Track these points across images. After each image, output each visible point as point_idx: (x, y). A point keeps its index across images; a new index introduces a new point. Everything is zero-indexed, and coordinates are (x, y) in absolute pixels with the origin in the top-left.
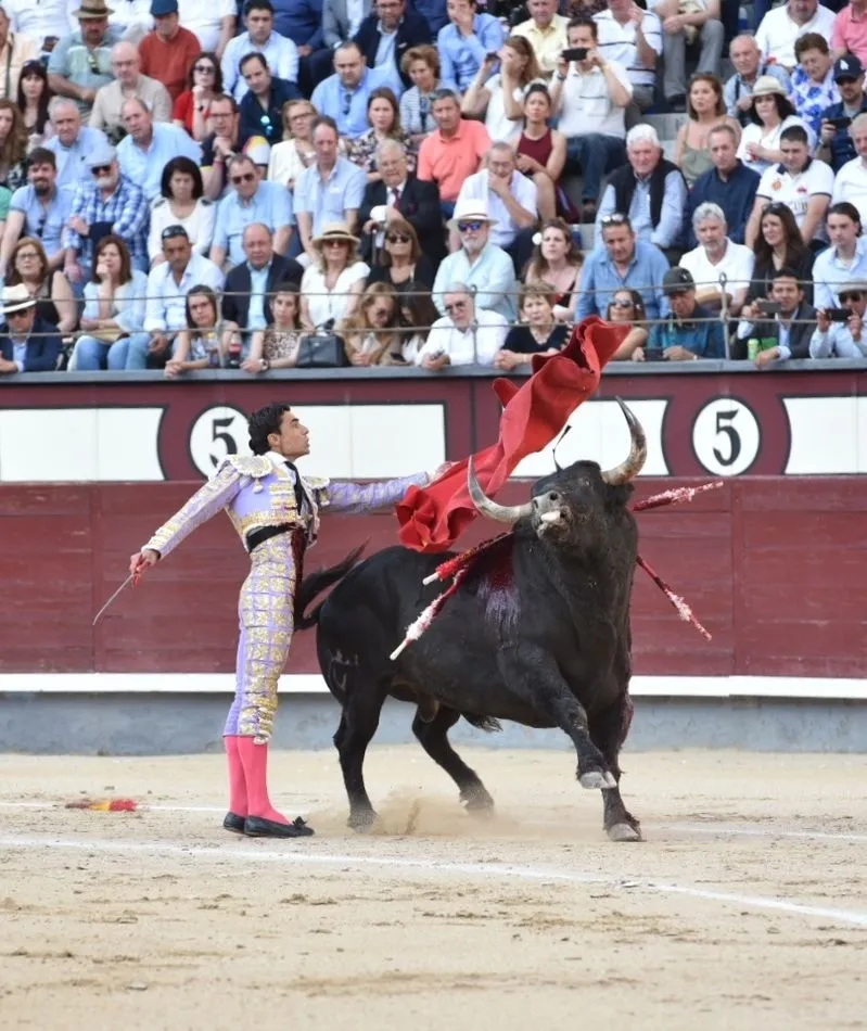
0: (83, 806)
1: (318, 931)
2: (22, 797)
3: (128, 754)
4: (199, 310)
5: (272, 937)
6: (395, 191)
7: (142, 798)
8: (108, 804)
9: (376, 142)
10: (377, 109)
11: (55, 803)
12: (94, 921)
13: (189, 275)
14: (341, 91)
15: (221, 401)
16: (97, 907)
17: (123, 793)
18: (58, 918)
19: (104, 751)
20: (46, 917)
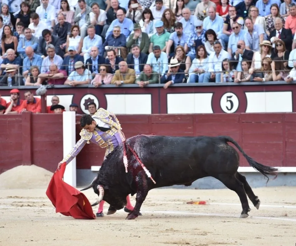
0: (191, 203)
1: (258, 238)
2: (174, 200)
3: (203, 189)
4: (226, 66)
5: (244, 239)
6: (279, 32)
7: (207, 201)
8: (198, 203)
9: (273, 19)
10: (273, 10)
11: (183, 202)
12: (195, 234)
13: (220, 55)
14: (263, 5)
15: (229, 91)
16: (196, 231)
17: (202, 199)
18: (185, 234)
19: (197, 188)
20: (182, 233)
